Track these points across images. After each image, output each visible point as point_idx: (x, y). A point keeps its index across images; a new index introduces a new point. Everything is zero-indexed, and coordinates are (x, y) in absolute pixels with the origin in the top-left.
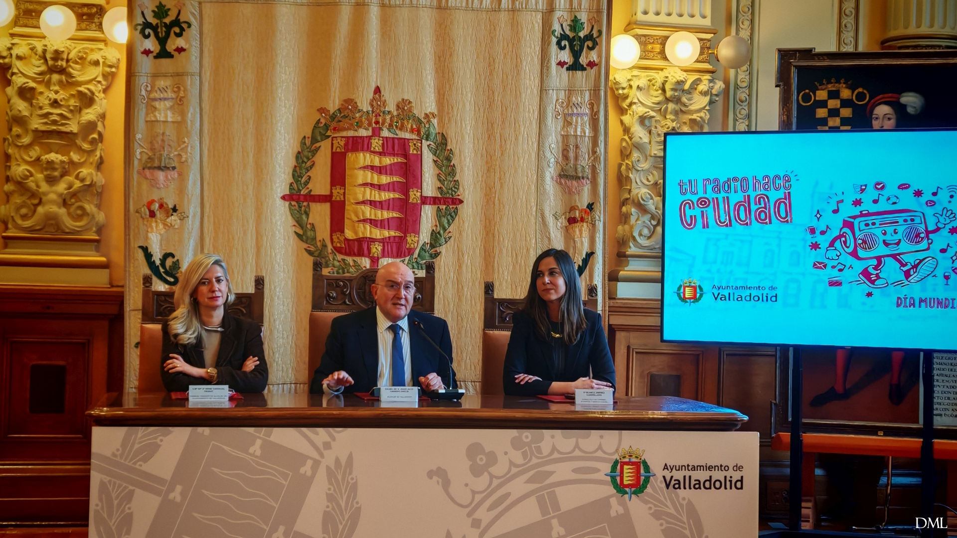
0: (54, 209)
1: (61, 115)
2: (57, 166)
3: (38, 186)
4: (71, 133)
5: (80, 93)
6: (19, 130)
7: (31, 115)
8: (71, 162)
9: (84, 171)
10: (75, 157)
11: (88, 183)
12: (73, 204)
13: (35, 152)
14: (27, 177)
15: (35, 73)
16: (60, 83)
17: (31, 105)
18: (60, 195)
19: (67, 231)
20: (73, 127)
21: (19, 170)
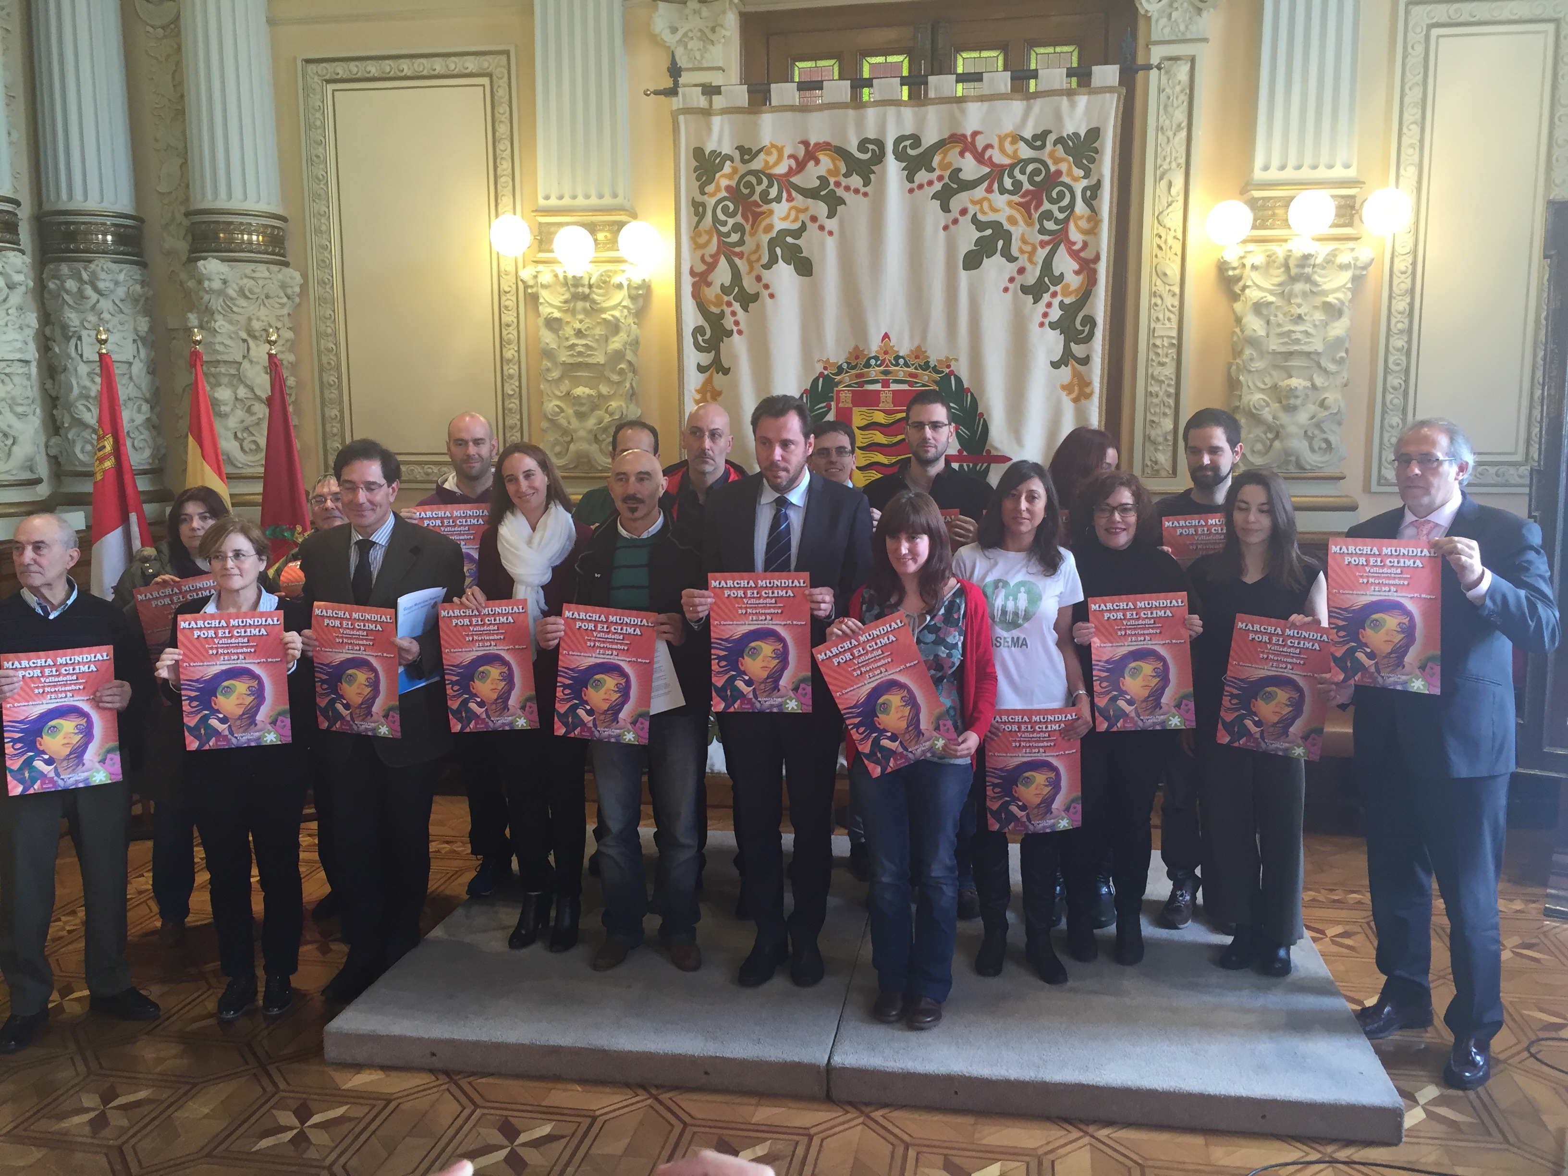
0: (583, 446)
1: (586, 345)
2: (583, 401)
3: (569, 423)
4: (598, 364)
5: (605, 319)
6: (549, 364)
7: (559, 347)
8: (600, 395)
9: (614, 404)
10: (604, 389)
11: (617, 417)
12: (604, 440)
13: (565, 385)
14: (557, 414)
15: (561, 302)
16: (585, 311)
17: (559, 337)
18: (591, 431)
19: (600, 468)
20: (600, 358)
21: (551, 406)
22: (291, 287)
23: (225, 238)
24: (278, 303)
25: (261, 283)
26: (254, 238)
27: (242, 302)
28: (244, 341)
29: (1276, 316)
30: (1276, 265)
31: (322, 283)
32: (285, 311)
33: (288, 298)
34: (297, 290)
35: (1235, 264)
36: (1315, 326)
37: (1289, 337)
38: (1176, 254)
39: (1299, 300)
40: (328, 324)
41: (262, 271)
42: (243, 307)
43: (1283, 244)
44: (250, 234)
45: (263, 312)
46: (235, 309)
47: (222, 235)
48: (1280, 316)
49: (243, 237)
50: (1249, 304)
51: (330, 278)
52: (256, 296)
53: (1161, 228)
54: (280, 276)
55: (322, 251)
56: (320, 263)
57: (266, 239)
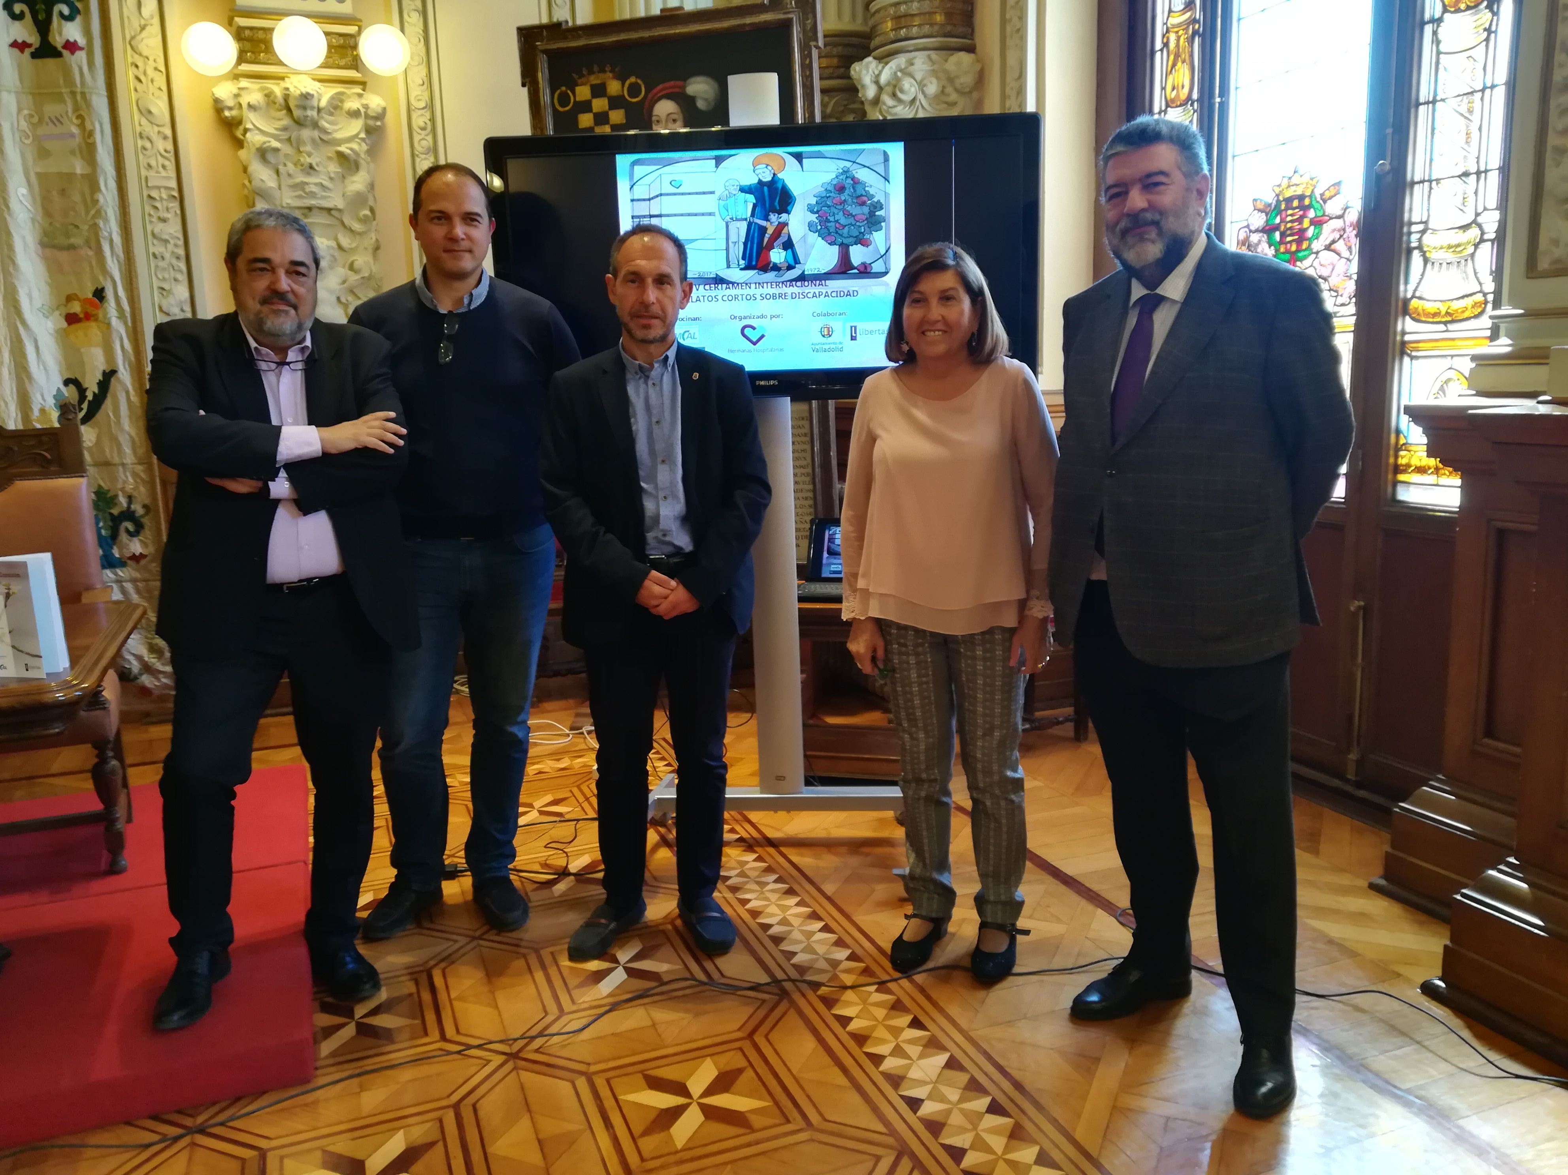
29: (285, 165)
30: (277, 106)
35: (230, 103)
36: (331, 179)
37: (303, 190)
38: (160, 89)
39: (308, 148)
43: (281, 82)
48: (291, 167)
50: (253, 150)
53: (136, 56)
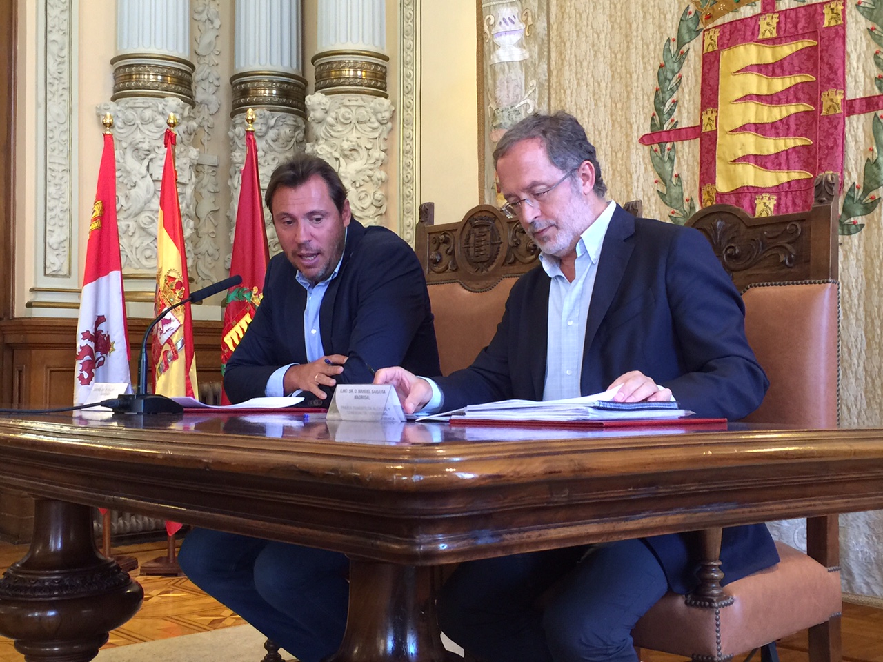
22: (381, 112)
23: (335, 75)
24: (370, 127)
25: (354, 110)
26: (359, 73)
27: (339, 127)
28: (337, 159)
31: (406, 107)
32: (376, 135)
33: (381, 124)
34: (387, 115)
40: (408, 142)
41: (356, 100)
42: (338, 131)
44: (356, 71)
45: (353, 136)
46: (332, 133)
47: (333, 73)
49: (349, 75)
51: (411, 101)
52: (349, 121)
54: (372, 104)
55: (406, 78)
56: (405, 89)
57: (368, 74)
